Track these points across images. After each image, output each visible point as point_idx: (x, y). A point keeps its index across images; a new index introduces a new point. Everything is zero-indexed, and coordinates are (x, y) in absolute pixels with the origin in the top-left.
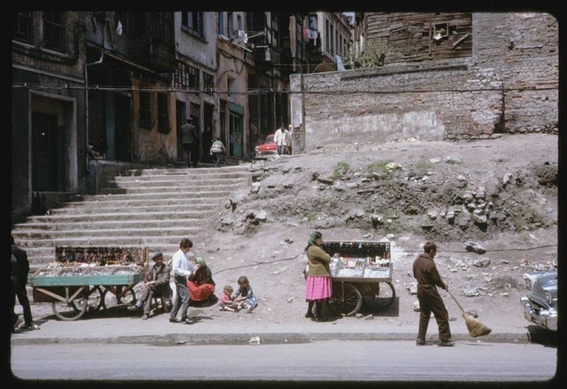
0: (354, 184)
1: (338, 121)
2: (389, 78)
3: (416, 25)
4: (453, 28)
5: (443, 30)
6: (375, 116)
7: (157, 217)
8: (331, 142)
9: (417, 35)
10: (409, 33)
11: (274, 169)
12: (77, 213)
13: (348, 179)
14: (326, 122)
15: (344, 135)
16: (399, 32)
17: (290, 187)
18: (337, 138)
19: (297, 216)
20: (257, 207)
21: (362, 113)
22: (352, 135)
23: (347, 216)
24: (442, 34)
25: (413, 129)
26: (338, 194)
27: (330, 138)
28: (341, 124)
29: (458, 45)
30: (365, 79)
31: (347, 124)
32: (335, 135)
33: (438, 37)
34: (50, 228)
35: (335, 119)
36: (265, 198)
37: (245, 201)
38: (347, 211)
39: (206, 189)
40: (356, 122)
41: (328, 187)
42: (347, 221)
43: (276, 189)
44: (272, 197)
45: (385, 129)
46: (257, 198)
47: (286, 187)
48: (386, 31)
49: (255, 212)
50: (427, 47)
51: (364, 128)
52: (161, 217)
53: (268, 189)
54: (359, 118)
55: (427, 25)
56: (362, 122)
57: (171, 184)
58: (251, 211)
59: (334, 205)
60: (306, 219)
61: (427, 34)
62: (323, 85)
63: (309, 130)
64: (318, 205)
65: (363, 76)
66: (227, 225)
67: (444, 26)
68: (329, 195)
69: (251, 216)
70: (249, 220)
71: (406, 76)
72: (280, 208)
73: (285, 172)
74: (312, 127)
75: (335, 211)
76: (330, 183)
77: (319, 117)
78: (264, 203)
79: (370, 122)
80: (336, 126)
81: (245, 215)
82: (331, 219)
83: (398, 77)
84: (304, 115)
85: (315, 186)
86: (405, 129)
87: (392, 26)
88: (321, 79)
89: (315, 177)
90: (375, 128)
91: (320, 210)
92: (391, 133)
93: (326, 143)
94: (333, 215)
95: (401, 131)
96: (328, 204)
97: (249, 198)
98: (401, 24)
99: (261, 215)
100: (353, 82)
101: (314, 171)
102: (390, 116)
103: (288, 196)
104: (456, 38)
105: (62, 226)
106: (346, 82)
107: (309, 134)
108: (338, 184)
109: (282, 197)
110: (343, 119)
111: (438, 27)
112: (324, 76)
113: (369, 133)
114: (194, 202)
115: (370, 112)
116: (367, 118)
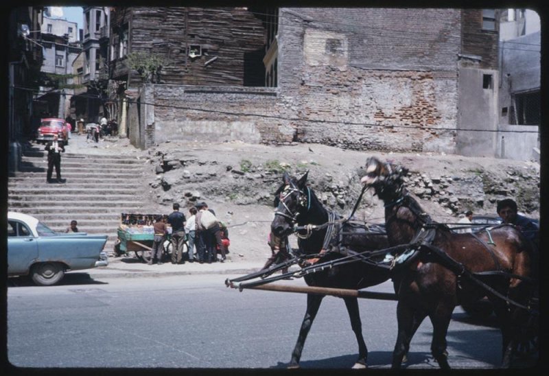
0: (259, 175)
1: (182, 123)
2: (221, 95)
3: (175, 43)
4: (204, 50)
5: (196, 50)
6: (211, 122)
7: (101, 193)
8: (175, 139)
9: (176, 51)
10: (169, 48)
11: (191, 161)
12: (26, 187)
13: (254, 172)
14: (172, 123)
15: (186, 134)
16: (160, 46)
17: (215, 175)
18: (180, 136)
19: (221, 196)
20: (191, 188)
21: (200, 119)
22: (193, 135)
23: (258, 197)
24: (196, 54)
25: (238, 134)
26: (250, 182)
27: (175, 136)
28: (184, 125)
29: (209, 64)
30: (203, 94)
31: (189, 126)
32: (179, 133)
33: (193, 56)
34: (21, 199)
35: (179, 121)
36: (196, 182)
37: (179, 183)
38: (257, 194)
40: (195, 125)
41: (241, 176)
42: (258, 200)
43: (203, 176)
44: (201, 182)
45: (218, 132)
46: (189, 182)
47: (212, 175)
48: (149, 44)
49: (192, 192)
50: (184, 62)
51: (202, 130)
52: (104, 193)
53: (197, 176)
54: (198, 122)
55: (184, 45)
56: (200, 126)
57: (80, 166)
58: (188, 191)
59: (247, 189)
60: (228, 198)
61: (184, 52)
62: (170, 94)
63: (157, 127)
64: (236, 189)
65: (202, 92)
66: (168, 200)
67: (198, 48)
68: (241, 182)
69: (188, 195)
70: (188, 198)
71: (234, 95)
72: (209, 190)
73: (201, 164)
74: (161, 125)
75: (248, 193)
76: (242, 174)
77: (166, 118)
78: (196, 185)
79: (207, 126)
80: (180, 126)
81: (184, 193)
82: (248, 199)
83: (229, 96)
84: (155, 116)
85: (231, 175)
86: (232, 134)
87: (154, 41)
88: (169, 90)
89: (228, 169)
90: (210, 131)
91: (238, 192)
92: (222, 135)
93: (172, 139)
94: (247, 196)
95: (229, 135)
96: (243, 188)
97: (182, 181)
98: (162, 40)
99: (196, 194)
100: (194, 95)
101: (228, 165)
102: (221, 123)
103: (213, 182)
104: (207, 58)
106: (189, 94)
107: (158, 131)
108: (248, 175)
109: (209, 182)
110: (186, 122)
111: (193, 48)
112: (171, 87)
113: (206, 134)
114: (117, 182)
115: (207, 119)
116: (204, 122)
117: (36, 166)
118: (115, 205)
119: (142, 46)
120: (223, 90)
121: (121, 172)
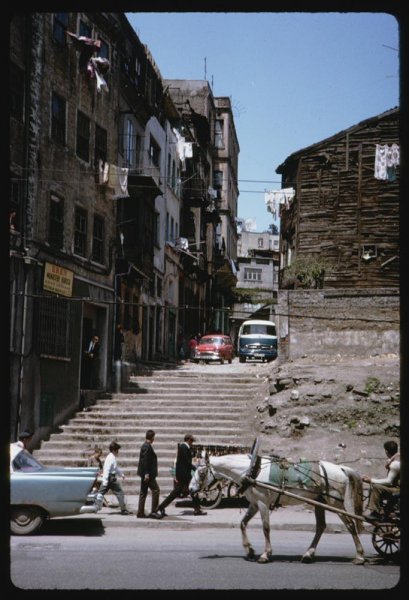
0: (388, 397)
1: (322, 334)
2: (369, 300)
3: (346, 244)
4: (381, 250)
5: (371, 251)
6: (357, 332)
7: (197, 417)
8: (314, 353)
9: (347, 253)
10: (339, 251)
11: (304, 379)
12: (118, 410)
13: (381, 392)
14: (310, 334)
15: (327, 347)
16: (330, 249)
17: (329, 397)
18: (320, 349)
19: (337, 423)
20: (299, 413)
21: (344, 329)
22: (335, 348)
23: (385, 426)
24: (370, 255)
25: (392, 346)
26: (375, 405)
27: (314, 349)
28: (324, 337)
29: (386, 265)
30: (347, 299)
31: (330, 337)
32: (319, 346)
33: (367, 257)
34: (105, 424)
35: (318, 332)
36: (305, 405)
37: (285, 407)
38: (384, 421)
39: (226, 392)
40: (337, 336)
41: (364, 398)
42: (386, 430)
43: (315, 398)
44: (312, 405)
45: (366, 344)
46: (298, 405)
47: (325, 397)
48: (317, 248)
49: (299, 418)
50: (357, 265)
51: (346, 341)
52: (201, 418)
53: (307, 398)
54: (341, 333)
55: (356, 246)
56: (344, 337)
57: (188, 386)
58: (295, 417)
59: (371, 415)
60: (346, 426)
61: (357, 254)
62: (307, 301)
63: (293, 340)
64: (357, 414)
65: (345, 296)
66: (271, 427)
67: (373, 248)
68: (365, 406)
69: (295, 421)
70: (293, 425)
71: (385, 299)
72: (322, 415)
73: (317, 383)
74: (296, 337)
75: (373, 420)
76: (366, 395)
77: (303, 329)
78: (305, 409)
79: (352, 337)
80: (319, 338)
81: (289, 419)
82: (371, 427)
83: (378, 299)
84: (289, 326)
85: (351, 397)
86: (384, 346)
87: (323, 244)
88: (306, 295)
89: (349, 389)
90: (356, 342)
91: (359, 418)
92: (371, 348)
93: (310, 353)
94: (371, 424)
95: (380, 347)
96: (366, 414)
97: (289, 404)
98: (331, 243)
99: (305, 420)
100: (335, 300)
101: (348, 383)
102: (370, 332)
103: (328, 405)
104: (384, 259)
105: (115, 423)
106: (329, 300)
107: (293, 344)
108: (373, 396)
109: (322, 405)
110: (326, 332)
111: (367, 248)
112: (308, 293)
113: (351, 347)
114: (222, 405)
115: (352, 328)
116: (349, 333)
117: (142, 387)
118: (208, 433)
119: (310, 250)
120: (371, 292)
121: (231, 393)
